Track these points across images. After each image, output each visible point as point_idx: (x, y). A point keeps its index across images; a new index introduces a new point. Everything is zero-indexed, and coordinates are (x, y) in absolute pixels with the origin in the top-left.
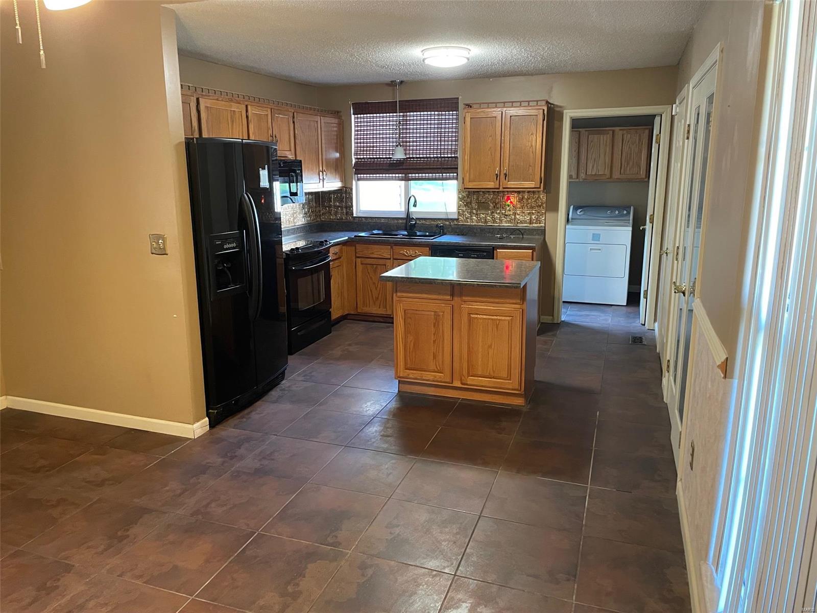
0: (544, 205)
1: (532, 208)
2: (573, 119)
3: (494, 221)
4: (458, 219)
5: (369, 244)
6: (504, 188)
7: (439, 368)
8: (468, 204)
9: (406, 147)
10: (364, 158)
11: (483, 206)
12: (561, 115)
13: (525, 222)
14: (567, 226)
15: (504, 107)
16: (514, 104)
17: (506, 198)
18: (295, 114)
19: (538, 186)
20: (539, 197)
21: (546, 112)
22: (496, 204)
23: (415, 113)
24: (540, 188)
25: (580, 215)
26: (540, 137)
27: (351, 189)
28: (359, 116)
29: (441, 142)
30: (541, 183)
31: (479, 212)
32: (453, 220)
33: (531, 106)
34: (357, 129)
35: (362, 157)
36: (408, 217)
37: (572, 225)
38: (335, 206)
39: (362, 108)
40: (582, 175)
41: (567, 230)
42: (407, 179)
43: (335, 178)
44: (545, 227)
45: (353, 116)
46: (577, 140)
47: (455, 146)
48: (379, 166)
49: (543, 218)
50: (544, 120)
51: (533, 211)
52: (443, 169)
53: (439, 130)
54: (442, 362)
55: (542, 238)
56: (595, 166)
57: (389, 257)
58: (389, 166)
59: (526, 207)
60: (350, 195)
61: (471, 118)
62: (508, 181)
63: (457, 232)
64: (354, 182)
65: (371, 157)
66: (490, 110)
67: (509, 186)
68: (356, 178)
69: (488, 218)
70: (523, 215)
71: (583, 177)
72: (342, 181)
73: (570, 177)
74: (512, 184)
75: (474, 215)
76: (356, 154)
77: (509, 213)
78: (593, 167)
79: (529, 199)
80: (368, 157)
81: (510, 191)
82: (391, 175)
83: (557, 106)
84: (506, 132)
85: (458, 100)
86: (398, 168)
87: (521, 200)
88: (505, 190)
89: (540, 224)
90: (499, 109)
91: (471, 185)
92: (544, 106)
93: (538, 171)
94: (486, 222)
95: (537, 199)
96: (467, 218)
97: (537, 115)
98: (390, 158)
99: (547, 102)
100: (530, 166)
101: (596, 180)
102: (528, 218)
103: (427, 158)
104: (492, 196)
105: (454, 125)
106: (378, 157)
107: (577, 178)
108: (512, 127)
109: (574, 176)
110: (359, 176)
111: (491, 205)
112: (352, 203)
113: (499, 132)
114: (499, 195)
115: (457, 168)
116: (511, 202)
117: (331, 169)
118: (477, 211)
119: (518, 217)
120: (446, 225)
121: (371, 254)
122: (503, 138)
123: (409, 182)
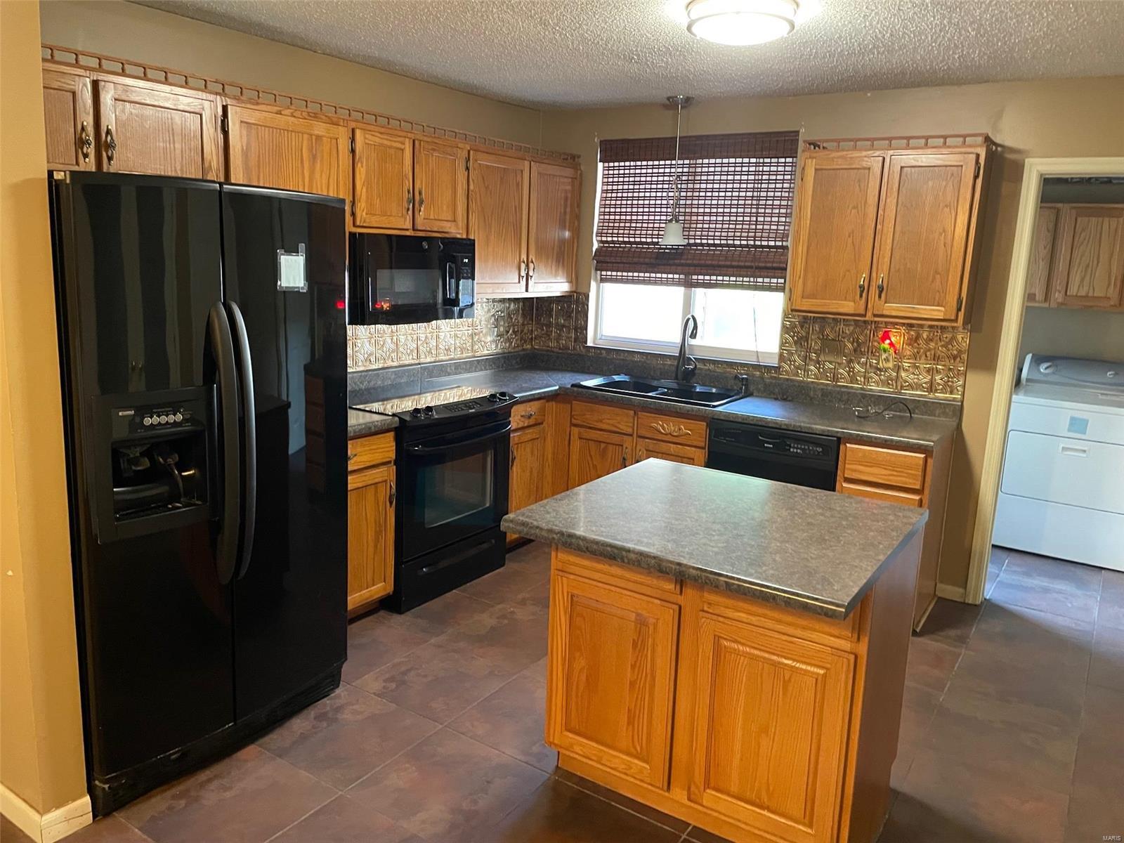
0: (965, 356)
1: (936, 358)
2: (1045, 179)
3: (853, 379)
4: (779, 368)
5: (596, 403)
6: (875, 316)
7: (639, 749)
8: (801, 341)
9: (690, 223)
10: (613, 242)
11: (832, 346)
12: (1017, 171)
13: (918, 386)
14: (1014, 397)
15: (890, 147)
16: (911, 141)
17: (880, 334)
18: (471, 152)
19: (953, 318)
20: (953, 338)
21: (982, 161)
22: (859, 345)
23: (712, 161)
24: (956, 320)
25: (1046, 375)
26: (964, 213)
27: (587, 297)
28: (611, 164)
29: (757, 217)
30: (959, 309)
31: (822, 358)
32: (768, 368)
33: (949, 147)
34: (605, 188)
35: (609, 239)
36: (682, 357)
37: (1026, 393)
38: (557, 324)
39: (615, 151)
40: (1058, 296)
41: (1012, 404)
42: (689, 284)
43: (556, 276)
44: (962, 402)
45: (600, 165)
46: (1051, 226)
47: (785, 226)
48: (639, 257)
49: (960, 383)
50: (976, 177)
51: (940, 367)
52: (756, 268)
53: (755, 194)
54: (649, 734)
55: (955, 424)
56: (1088, 278)
57: (629, 431)
58: (657, 258)
59: (924, 357)
60: (584, 307)
61: (816, 170)
62: (885, 303)
63: (774, 394)
64: (593, 285)
65: (626, 239)
66: (856, 154)
67: (886, 313)
68: (599, 278)
69: (841, 371)
70: (917, 372)
71: (1060, 300)
72: (570, 282)
73: (1030, 297)
74: (893, 308)
75: (812, 363)
76: (600, 234)
77: (886, 365)
78: (1082, 280)
79: (931, 340)
80: (621, 239)
81: (891, 323)
82: (659, 275)
83: (1012, 150)
84: (888, 200)
85: (798, 135)
86: (671, 262)
87: (913, 341)
88: (876, 319)
89: (951, 393)
90: (877, 153)
91: (806, 305)
92: (980, 146)
93: (955, 285)
94: (835, 378)
95: (950, 342)
96: (798, 368)
97: (962, 166)
98: (657, 243)
99: (988, 140)
100: (936, 272)
101: (1087, 307)
102: (925, 380)
103: (727, 245)
104: (852, 328)
105: (785, 185)
106: (638, 240)
107: (1046, 300)
108: (903, 190)
109: (1040, 296)
110: (604, 273)
111: (850, 345)
112: (586, 322)
113: (872, 199)
114: (866, 328)
115: (786, 269)
116: (891, 344)
117: (548, 258)
118: (818, 356)
119: (903, 374)
120: (754, 375)
121: (597, 422)
122: (881, 212)
123: (693, 289)
